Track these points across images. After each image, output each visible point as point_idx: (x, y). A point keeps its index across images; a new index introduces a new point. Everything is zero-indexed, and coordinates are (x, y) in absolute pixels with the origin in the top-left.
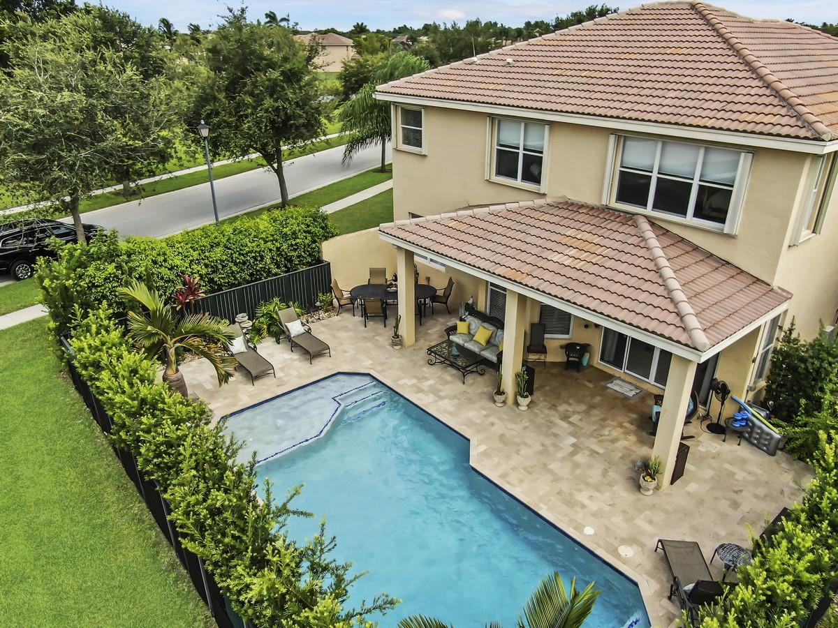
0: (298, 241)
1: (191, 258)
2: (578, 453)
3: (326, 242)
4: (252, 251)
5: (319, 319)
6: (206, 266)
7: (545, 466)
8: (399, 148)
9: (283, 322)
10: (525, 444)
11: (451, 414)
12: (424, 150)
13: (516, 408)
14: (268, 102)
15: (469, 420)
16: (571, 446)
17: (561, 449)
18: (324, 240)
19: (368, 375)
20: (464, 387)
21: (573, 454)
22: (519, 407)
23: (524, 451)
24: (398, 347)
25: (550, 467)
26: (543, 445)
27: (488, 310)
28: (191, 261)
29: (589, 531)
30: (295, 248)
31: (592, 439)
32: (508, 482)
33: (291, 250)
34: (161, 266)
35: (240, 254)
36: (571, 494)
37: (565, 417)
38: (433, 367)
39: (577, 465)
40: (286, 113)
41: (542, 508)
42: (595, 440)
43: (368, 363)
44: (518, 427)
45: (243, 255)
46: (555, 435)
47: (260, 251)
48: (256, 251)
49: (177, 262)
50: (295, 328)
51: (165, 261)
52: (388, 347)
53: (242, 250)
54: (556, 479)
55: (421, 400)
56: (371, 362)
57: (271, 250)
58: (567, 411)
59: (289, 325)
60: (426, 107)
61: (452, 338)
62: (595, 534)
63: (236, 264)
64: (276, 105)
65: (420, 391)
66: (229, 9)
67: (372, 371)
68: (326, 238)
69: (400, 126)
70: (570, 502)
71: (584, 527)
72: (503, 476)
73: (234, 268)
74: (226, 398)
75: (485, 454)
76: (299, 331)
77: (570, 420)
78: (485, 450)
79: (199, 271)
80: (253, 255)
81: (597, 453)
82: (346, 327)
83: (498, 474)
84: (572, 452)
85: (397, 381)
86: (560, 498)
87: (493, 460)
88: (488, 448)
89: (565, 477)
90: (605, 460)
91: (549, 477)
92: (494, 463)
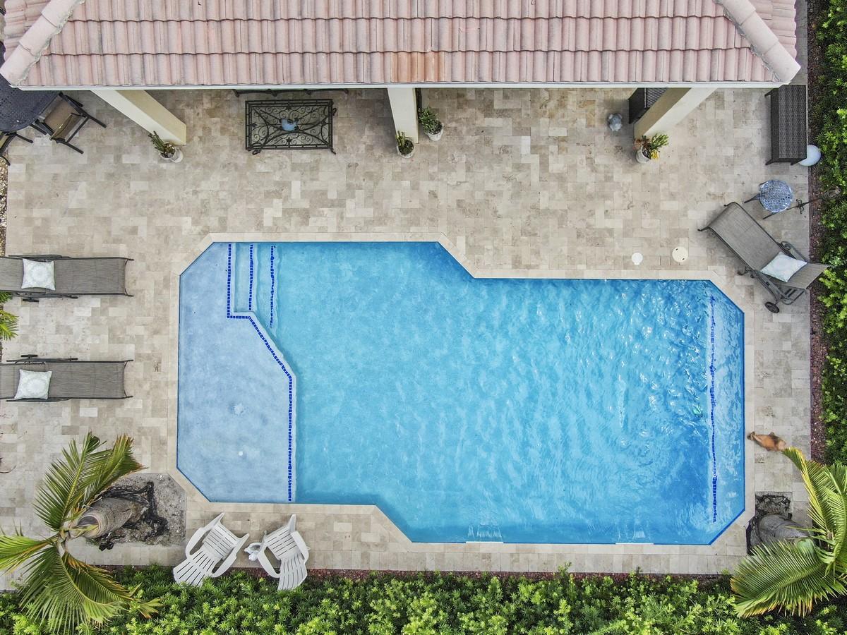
7: (535, 208)
16: (531, 154)
20: (339, 157)
29: (637, 259)
31: (541, 121)
32: (528, 267)
36: (589, 226)
37: (489, 109)
39: (561, 178)
42: (548, 120)
46: (505, 149)
62: (645, 257)
67: (212, 234)
70: (598, 239)
71: (631, 257)
72: (517, 263)
75: (472, 249)
77: (496, 108)
83: (510, 266)
85: (261, 224)
86: (584, 241)
87: (488, 250)
88: (467, 237)
89: (566, 208)
90: (578, 144)
91: (553, 222)
92: (491, 253)
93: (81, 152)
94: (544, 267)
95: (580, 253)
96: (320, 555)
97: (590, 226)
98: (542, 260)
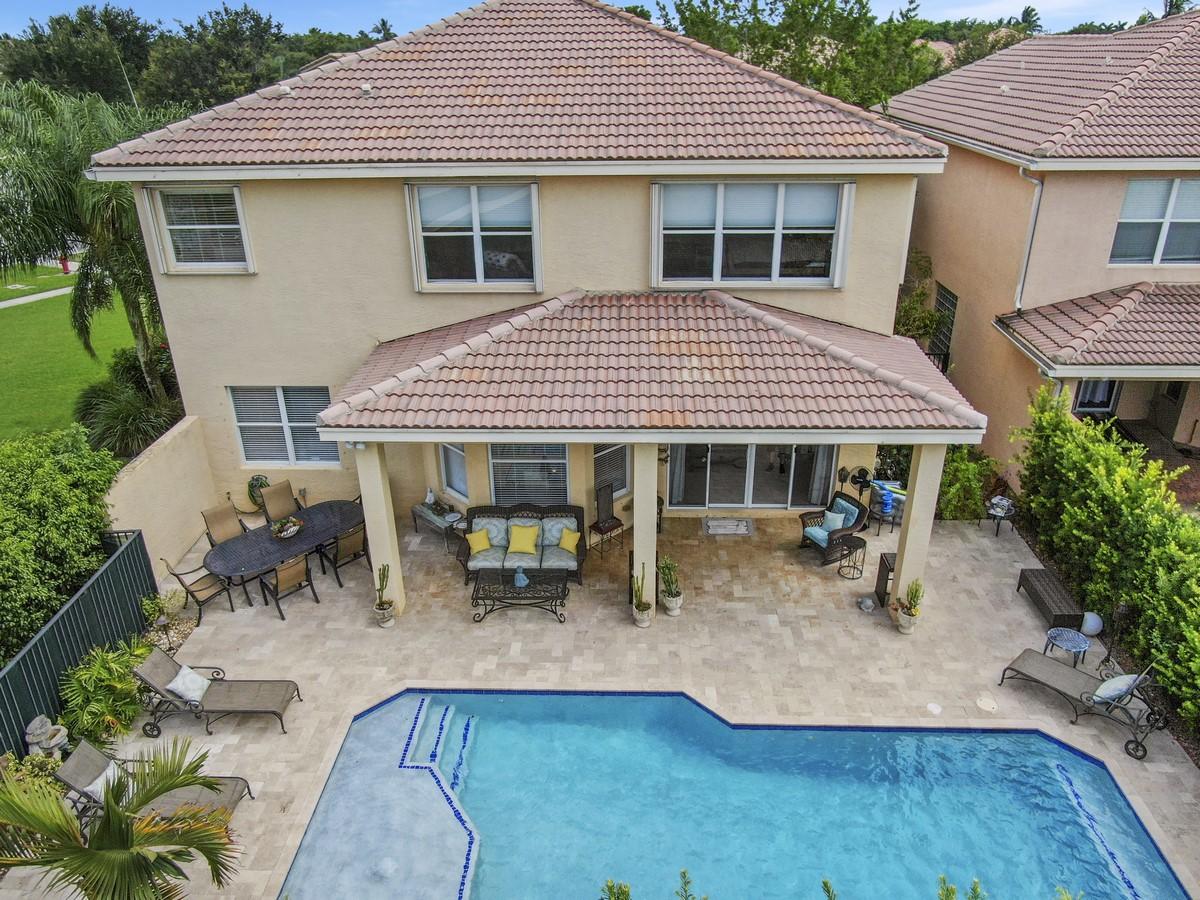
2: (800, 630)
5: (171, 649)
7: (795, 666)
8: (173, 271)
9: (159, 688)
10: (743, 655)
12: (252, 265)
16: (781, 626)
17: (779, 635)
19: (409, 691)
20: (568, 626)
21: (797, 634)
23: (754, 664)
25: (803, 664)
26: (758, 644)
27: (494, 499)
29: (934, 708)
31: (786, 605)
32: (799, 714)
37: (728, 596)
39: (819, 644)
41: (870, 718)
42: (791, 604)
43: (382, 672)
44: (705, 639)
46: (752, 623)
52: (371, 630)
54: (827, 674)
55: (540, 680)
56: (384, 669)
58: (718, 587)
59: (179, 685)
60: (237, 183)
62: (944, 708)
67: (407, 681)
71: (926, 707)
72: (783, 710)
75: (725, 698)
76: (202, 687)
77: (736, 596)
78: (719, 694)
81: (814, 617)
82: (244, 636)
84: (794, 633)
85: (468, 674)
86: (862, 692)
88: (717, 688)
89: (832, 666)
90: (831, 621)
91: (819, 677)
93: (283, 618)
97: (865, 680)
98: (814, 708)
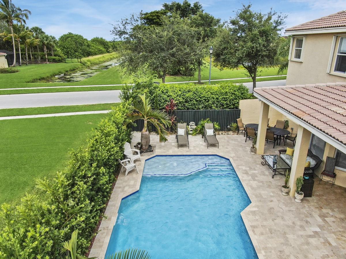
0: (227, 96)
1: (178, 94)
2: (315, 237)
3: (242, 100)
4: (205, 96)
5: (228, 134)
6: (183, 99)
7: (285, 233)
8: (292, 60)
9: (205, 128)
10: (283, 218)
11: (253, 188)
12: (301, 59)
13: (293, 199)
14: (249, 44)
15: (260, 194)
16: (312, 231)
17: (305, 230)
18: (241, 99)
19: (229, 160)
20: (271, 180)
21: (310, 236)
22: (295, 199)
23: (278, 221)
24: (254, 153)
25: (288, 236)
26: (294, 223)
28: (178, 95)
30: (225, 99)
31: (333, 235)
32: (253, 231)
33: (223, 100)
34: (165, 94)
35: (199, 97)
37: (323, 216)
38: (263, 166)
40: (257, 49)
41: (261, 253)
42: (335, 237)
43: (233, 155)
44: (285, 208)
45: (200, 97)
47: (208, 97)
48: (206, 97)
49: (171, 94)
50: (210, 132)
51: (167, 93)
52: (249, 152)
53: (200, 95)
54: (287, 243)
56: (234, 155)
57: (213, 98)
58: (328, 213)
59: (207, 130)
60: (305, 35)
61: (282, 156)
63: (196, 101)
64: (253, 45)
65: (246, 173)
66: (243, 6)
67: (231, 158)
68: (242, 99)
69: (294, 48)
72: (254, 227)
73: (196, 103)
74: (164, 150)
75: (254, 213)
76: (211, 134)
77: (326, 219)
78: (255, 211)
79: (179, 100)
80: (204, 98)
81: (330, 244)
82: (237, 140)
83: (251, 224)
84: (310, 235)
85: (238, 166)
86: (279, 254)
87: (255, 217)
88: (258, 211)
89: (293, 246)
90: (332, 250)
91: (282, 240)
92: (255, 218)
93: (246, 142)
94: (256, 237)
95: (271, 252)
96: (123, 178)
97: (289, 257)
98: (259, 236)
